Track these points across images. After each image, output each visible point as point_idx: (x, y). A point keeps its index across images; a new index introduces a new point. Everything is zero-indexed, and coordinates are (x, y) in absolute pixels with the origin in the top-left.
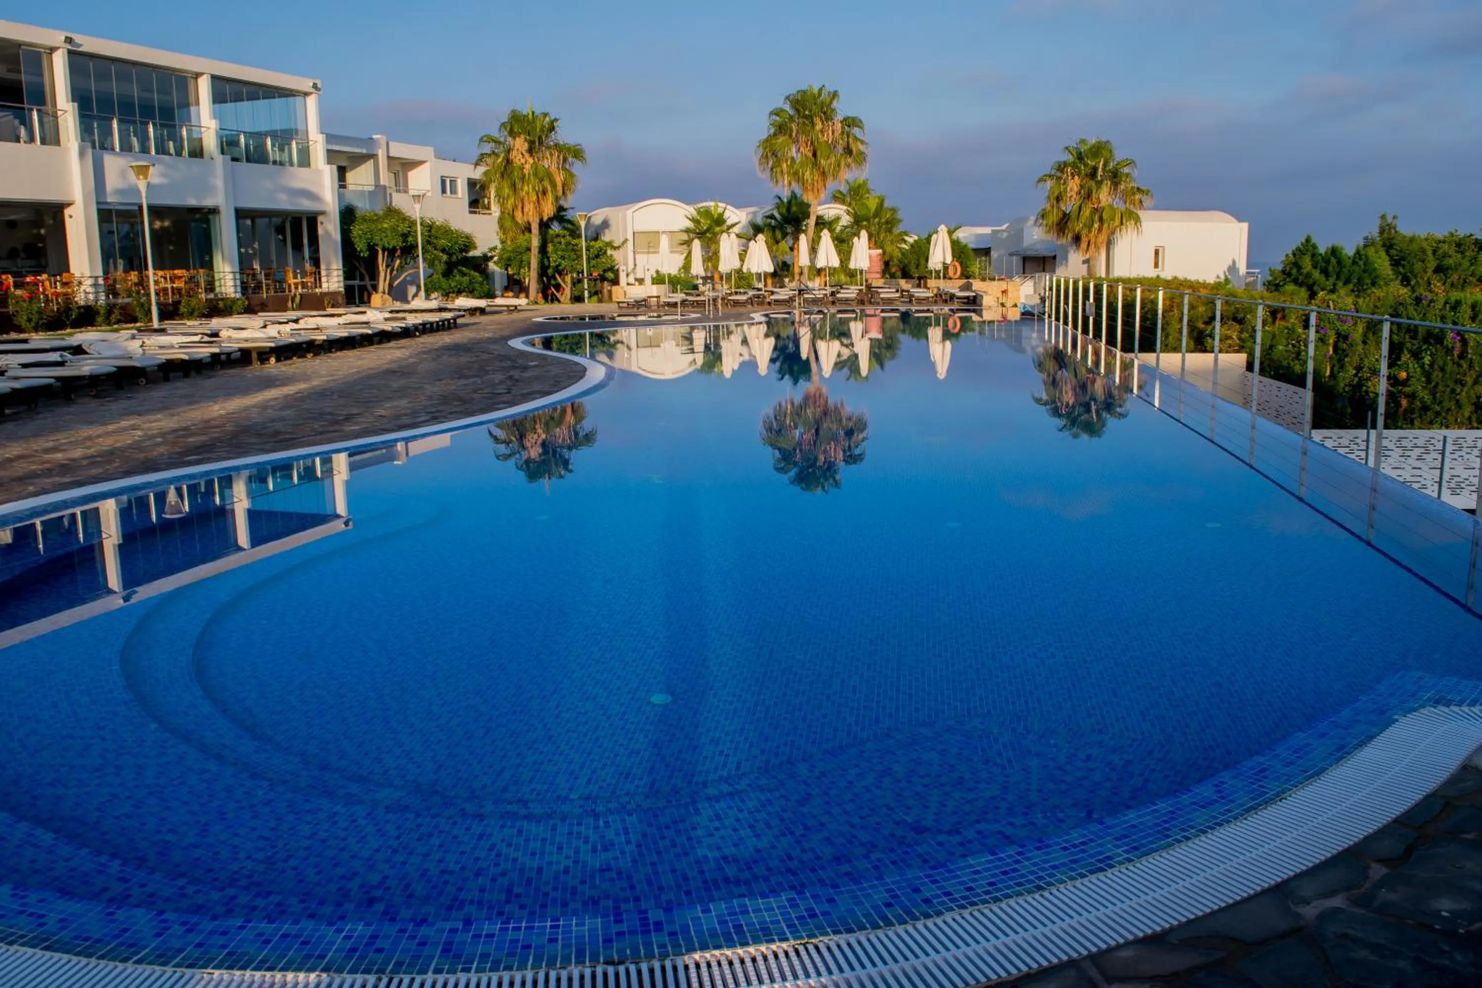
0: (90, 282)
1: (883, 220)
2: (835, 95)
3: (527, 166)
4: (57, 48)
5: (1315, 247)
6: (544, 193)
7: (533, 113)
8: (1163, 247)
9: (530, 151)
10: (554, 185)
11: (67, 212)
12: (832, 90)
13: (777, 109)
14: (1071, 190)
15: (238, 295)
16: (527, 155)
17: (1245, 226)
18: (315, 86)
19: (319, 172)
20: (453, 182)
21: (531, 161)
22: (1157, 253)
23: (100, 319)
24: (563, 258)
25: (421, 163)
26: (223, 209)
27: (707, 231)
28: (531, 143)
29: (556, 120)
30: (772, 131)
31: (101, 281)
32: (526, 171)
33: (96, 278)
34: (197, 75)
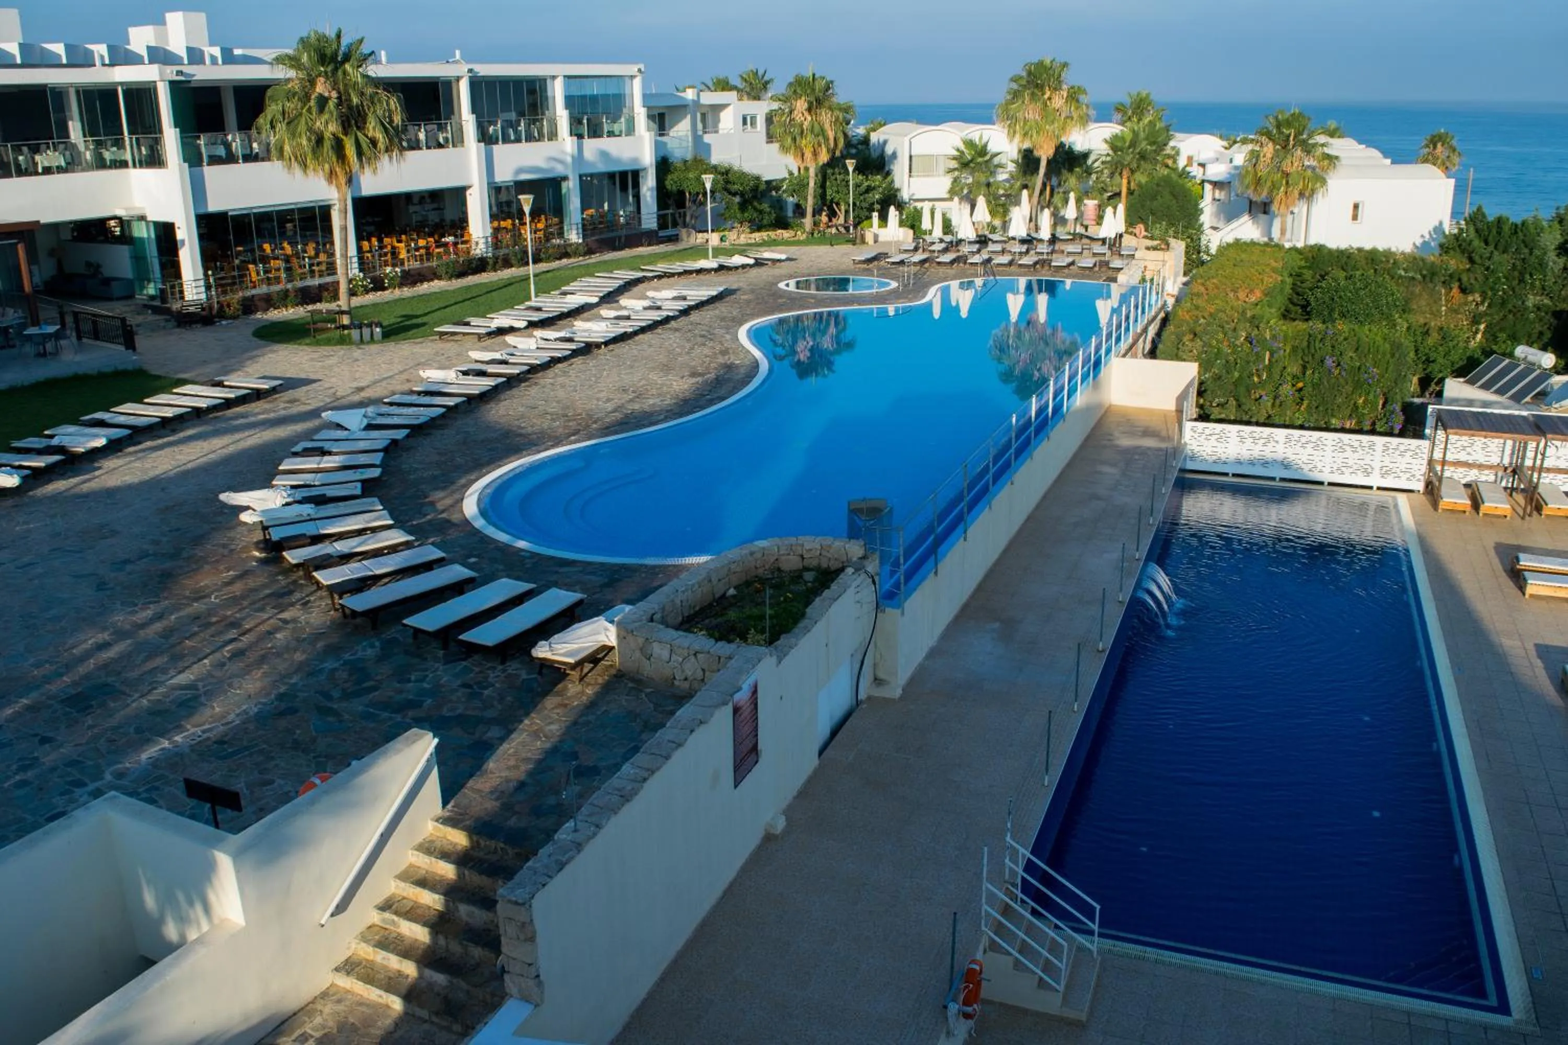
0: (483, 240)
1: (1138, 151)
2: (1065, 65)
3: (806, 123)
4: (462, 77)
5: (1484, 216)
6: (820, 145)
7: (814, 75)
8: (1363, 202)
9: (809, 110)
10: (827, 139)
11: (468, 192)
12: (1062, 61)
13: (1015, 76)
14: (1264, 156)
15: (580, 241)
16: (806, 114)
17: (1452, 181)
18: (640, 70)
19: (641, 137)
20: (753, 119)
21: (809, 118)
22: (1356, 207)
23: (490, 267)
24: (838, 192)
25: (728, 105)
26: (571, 177)
27: (971, 161)
28: (810, 103)
29: (832, 82)
30: (1009, 97)
31: (490, 239)
32: (805, 127)
33: (487, 238)
34: (554, 78)
